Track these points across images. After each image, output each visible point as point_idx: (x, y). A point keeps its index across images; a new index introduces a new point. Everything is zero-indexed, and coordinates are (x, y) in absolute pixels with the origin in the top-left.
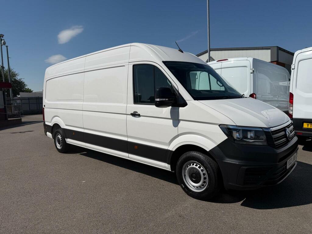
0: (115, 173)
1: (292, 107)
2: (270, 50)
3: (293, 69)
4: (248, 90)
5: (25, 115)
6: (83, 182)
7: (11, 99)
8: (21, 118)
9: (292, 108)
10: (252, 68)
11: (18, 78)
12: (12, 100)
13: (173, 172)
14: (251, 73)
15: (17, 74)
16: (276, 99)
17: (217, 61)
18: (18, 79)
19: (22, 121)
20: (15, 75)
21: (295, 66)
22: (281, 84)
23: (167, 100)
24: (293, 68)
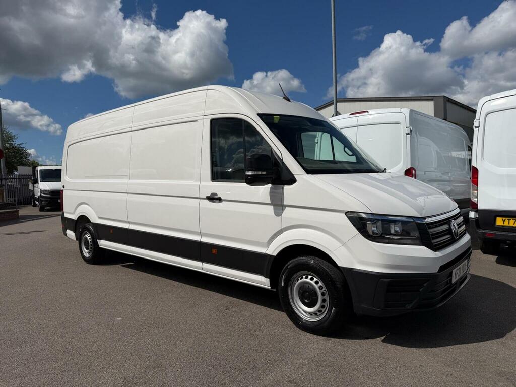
0: (175, 303)
1: (477, 190)
2: (433, 102)
3: (476, 127)
4: (402, 162)
5: (26, 204)
6: (118, 319)
7: (3, 177)
8: (18, 209)
9: (476, 192)
10: (408, 125)
11: (16, 142)
12: (5, 179)
13: (274, 290)
14: (407, 134)
15: (14, 136)
16: (448, 178)
17: (350, 115)
18: (16, 145)
19: (19, 215)
20: (10, 137)
21: (479, 122)
22: (454, 154)
23: (264, 173)
24: (477, 125)
